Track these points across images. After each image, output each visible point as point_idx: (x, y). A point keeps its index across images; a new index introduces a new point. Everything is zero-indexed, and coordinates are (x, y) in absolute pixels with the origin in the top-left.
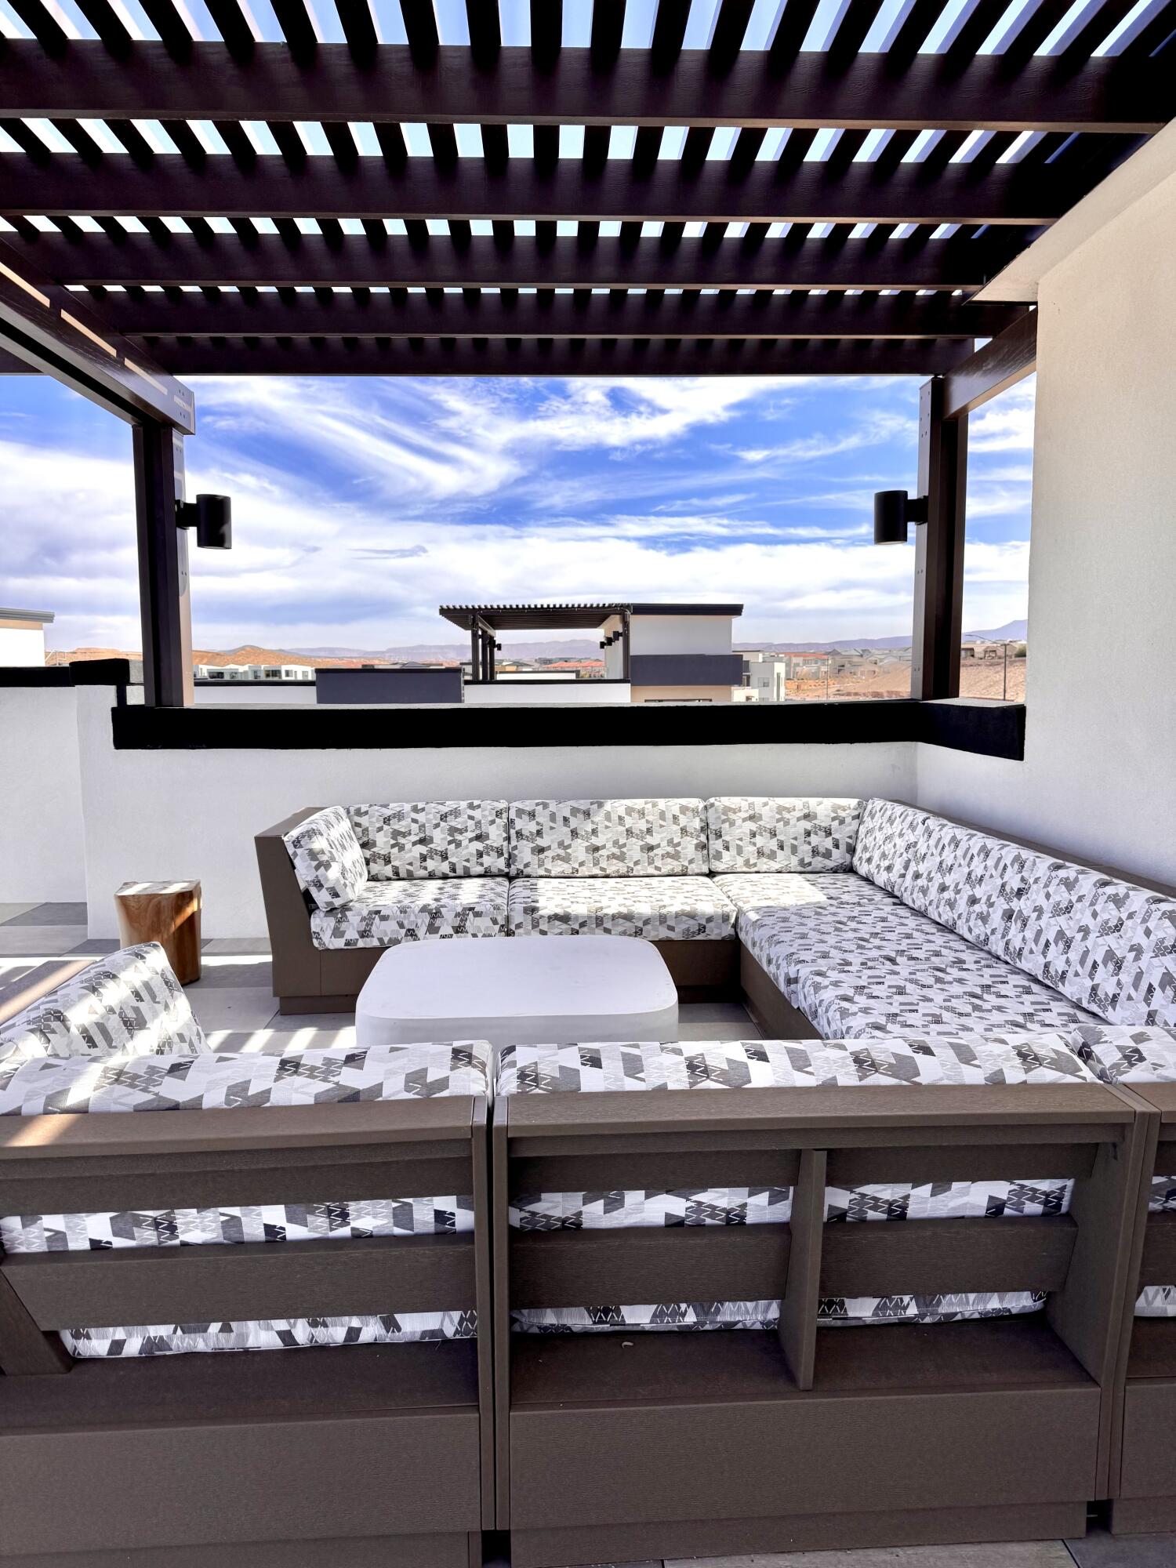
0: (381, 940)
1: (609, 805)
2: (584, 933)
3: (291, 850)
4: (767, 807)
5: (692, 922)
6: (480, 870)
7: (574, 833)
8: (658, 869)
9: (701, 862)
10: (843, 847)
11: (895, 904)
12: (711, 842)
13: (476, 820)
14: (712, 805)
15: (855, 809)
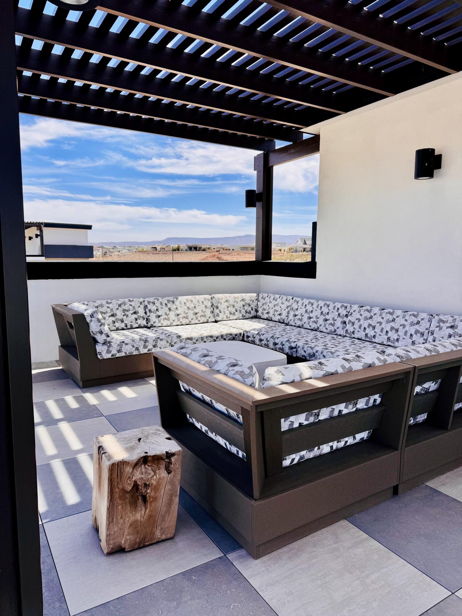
0: (125, 353)
1: (180, 298)
2: (197, 343)
3: (88, 319)
4: (231, 297)
5: (231, 336)
6: (137, 325)
7: (170, 309)
8: (199, 321)
9: (212, 318)
10: (254, 310)
11: (285, 325)
12: (215, 310)
13: (133, 306)
14: (214, 297)
15: (256, 297)
